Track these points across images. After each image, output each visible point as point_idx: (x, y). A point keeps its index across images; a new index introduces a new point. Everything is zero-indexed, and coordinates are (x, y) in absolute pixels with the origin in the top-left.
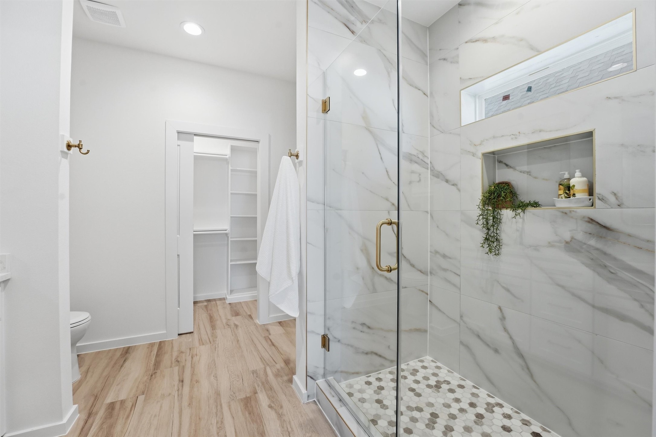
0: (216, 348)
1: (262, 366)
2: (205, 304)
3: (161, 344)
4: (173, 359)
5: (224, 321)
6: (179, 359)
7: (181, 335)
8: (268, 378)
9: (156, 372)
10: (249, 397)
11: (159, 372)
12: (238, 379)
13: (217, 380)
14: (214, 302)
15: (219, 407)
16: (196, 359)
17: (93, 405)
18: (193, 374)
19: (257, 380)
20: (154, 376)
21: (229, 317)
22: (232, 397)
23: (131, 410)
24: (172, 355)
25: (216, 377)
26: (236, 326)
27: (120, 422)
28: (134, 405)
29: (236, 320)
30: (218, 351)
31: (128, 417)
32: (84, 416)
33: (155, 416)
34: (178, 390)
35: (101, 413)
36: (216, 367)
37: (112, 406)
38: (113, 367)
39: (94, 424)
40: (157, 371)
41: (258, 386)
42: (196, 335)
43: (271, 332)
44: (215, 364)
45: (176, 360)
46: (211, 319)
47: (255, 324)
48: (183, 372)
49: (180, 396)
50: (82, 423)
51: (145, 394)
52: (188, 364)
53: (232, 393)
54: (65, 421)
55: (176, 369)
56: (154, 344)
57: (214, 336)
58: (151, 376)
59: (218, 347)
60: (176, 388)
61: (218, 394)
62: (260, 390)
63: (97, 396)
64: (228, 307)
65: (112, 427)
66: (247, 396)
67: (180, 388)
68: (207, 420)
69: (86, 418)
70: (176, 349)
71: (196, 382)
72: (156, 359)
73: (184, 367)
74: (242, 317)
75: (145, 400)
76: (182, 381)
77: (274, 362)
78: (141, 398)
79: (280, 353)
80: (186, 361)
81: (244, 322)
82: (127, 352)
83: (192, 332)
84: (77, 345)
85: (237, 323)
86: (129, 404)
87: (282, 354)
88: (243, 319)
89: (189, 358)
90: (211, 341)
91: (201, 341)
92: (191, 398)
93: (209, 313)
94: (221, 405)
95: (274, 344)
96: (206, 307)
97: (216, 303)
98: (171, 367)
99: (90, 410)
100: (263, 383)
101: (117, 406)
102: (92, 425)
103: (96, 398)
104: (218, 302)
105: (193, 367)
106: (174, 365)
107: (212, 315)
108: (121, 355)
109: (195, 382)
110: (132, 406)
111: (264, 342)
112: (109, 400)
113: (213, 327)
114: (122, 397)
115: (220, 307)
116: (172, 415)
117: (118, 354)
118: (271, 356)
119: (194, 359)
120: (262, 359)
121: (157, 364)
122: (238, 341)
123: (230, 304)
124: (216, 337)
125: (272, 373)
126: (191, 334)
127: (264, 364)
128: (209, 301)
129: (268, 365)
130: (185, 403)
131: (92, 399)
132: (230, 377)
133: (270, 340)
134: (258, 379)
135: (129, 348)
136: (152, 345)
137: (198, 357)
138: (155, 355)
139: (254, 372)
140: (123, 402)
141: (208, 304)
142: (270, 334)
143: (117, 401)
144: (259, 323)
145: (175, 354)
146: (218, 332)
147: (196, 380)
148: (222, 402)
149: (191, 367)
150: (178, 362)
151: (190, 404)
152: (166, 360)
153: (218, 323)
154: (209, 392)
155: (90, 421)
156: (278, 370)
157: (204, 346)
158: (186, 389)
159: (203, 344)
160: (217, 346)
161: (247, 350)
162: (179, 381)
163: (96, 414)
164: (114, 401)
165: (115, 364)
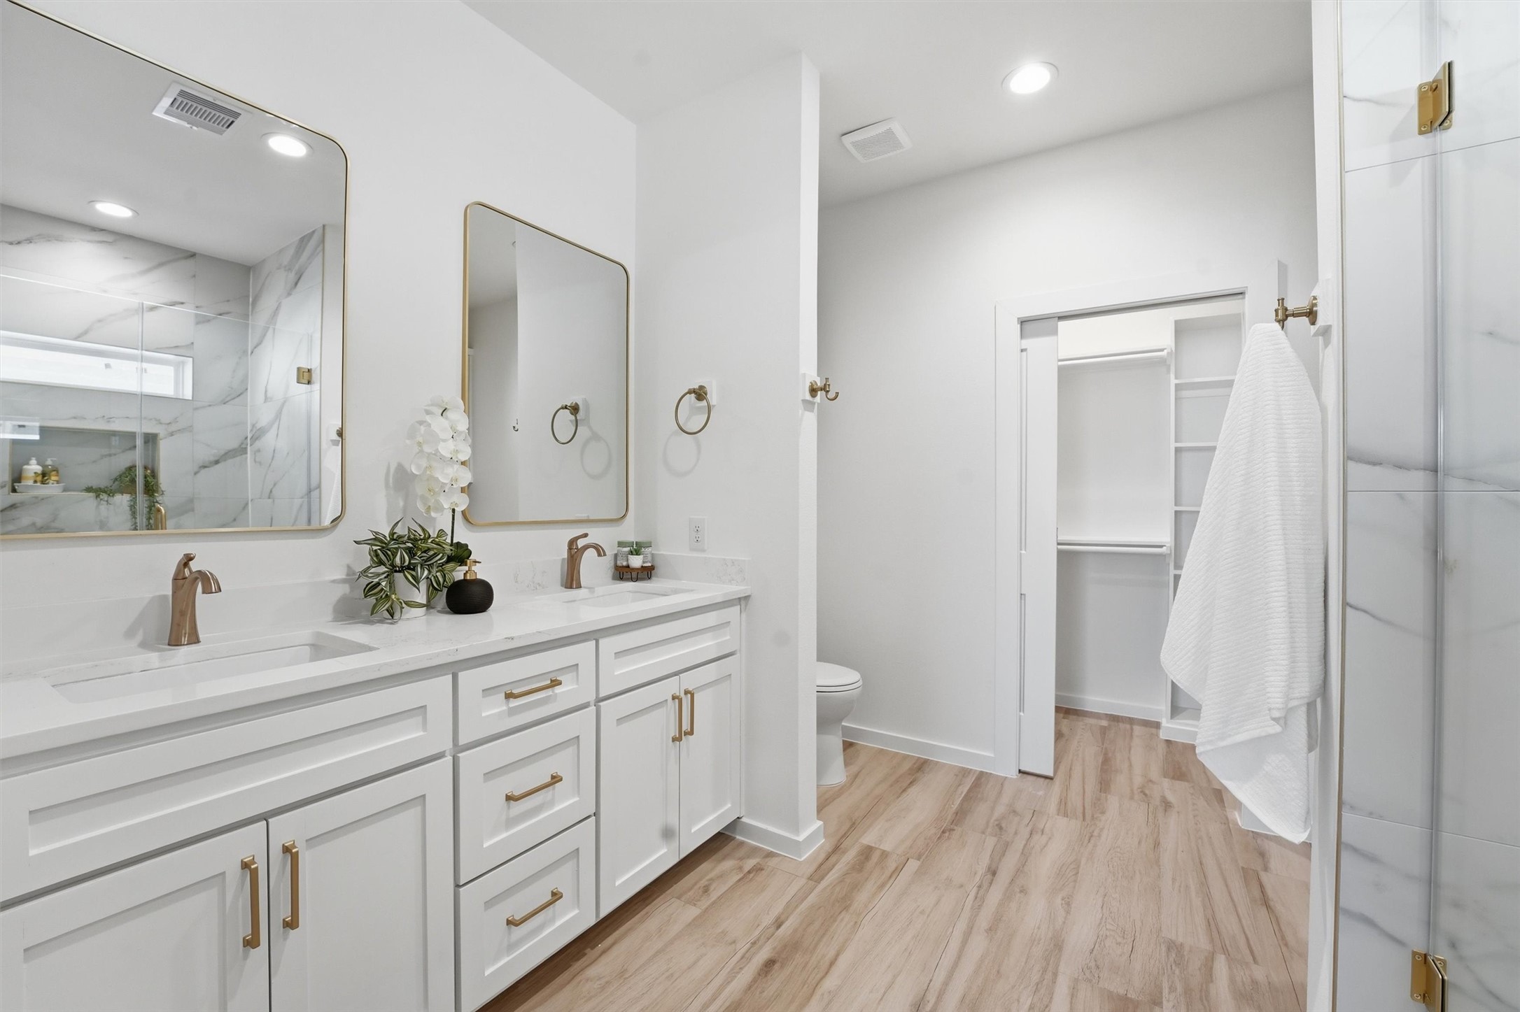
0: (1092, 836)
1: (1203, 943)
2: (1104, 723)
3: (981, 778)
4: (994, 818)
5: (1138, 781)
6: (1003, 825)
7: (1025, 775)
8: (1211, 985)
9: (954, 830)
10: (1131, 1000)
11: (958, 830)
12: (1119, 940)
13: (1068, 912)
14: (1128, 726)
15: (1049, 976)
16: (1038, 840)
17: (845, 836)
18: (1020, 871)
19: (1174, 973)
20: (947, 834)
21: (1155, 773)
22: (1087, 973)
23: (890, 877)
24: (993, 809)
25: (1068, 904)
26: (1167, 805)
27: (870, 887)
28: (898, 870)
29: (1169, 789)
30: (1095, 846)
31: (882, 886)
32: (829, 848)
33: (922, 912)
34: (980, 887)
35: (850, 856)
36: (1075, 881)
37: (867, 852)
38: (891, 786)
39: (837, 867)
40: (955, 828)
41: (1172, 989)
42: (1057, 787)
43: (1274, 864)
44: (1078, 873)
45: (996, 823)
46: (1106, 768)
47: (1226, 822)
48: (1003, 854)
49: (980, 900)
50: (822, 856)
51: (921, 860)
52: (1019, 844)
53: (1093, 964)
54: (801, 838)
55: (991, 842)
56: (969, 773)
57: (1099, 806)
58: (944, 832)
59: (1099, 836)
60: (977, 879)
61: (1057, 945)
62: (1171, 1004)
63: (854, 823)
64: (1161, 749)
65: (856, 887)
66: (1129, 996)
67: (985, 885)
68: (1013, 987)
69: (830, 850)
70: (1005, 799)
71: (1021, 891)
72: (962, 804)
73: (1007, 845)
74: (1193, 787)
75: (920, 873)
76: (994, 874)
77: (1248, 952)
78: (913, 865)
79: (1283, 938)
80: (1016, 833)
81: (1194, 804)
82: (921, 767)
83: (1051, 779)
84: (843, 724)
85: (1171, 797)
86: (892, 864)
87: (1286, 945)
88: (1192, 794)
89: (1025, 832)
90: (1087, 815)
91: (1063, 806)
92: (997, 919)
93: (1106, 748)
94: (1055, 975)
95: (1272, 903)
96: (1104, 731)
97: (1132, 729)
98: (983, 833)
99: (839, 841)
100: (1188, 991)
101: (875, 857)
102: (834, 866)
103: (853, 825)
104: (1137, 729)
105: (1025, 855)
106: (989, 830)
107: (1110, 755)
108: (910, 769)
109: (1018, 888)
110: (896, 868)
111: (1236, 884)
112: (868, 839)
113: (1104, 785)
114: (886, 846)
115: (1137, 742)
116: (951, 930)
117: (906, 766)
118: (1245, 933)
119: (1036, 837)
120: (1212, 924)
121: (961, 815)
122: (1157, 845)
123: (1168, 741)
124: (1103, 813)
125: (1232, 980)
126: (1048, 780)
127: (1212, 941)
128: (1115, 719)
129: (1225, 950)
130: (983, 921)
131: (847, 825)
132: (1100, 923)
133: (1261, 886)
134: (1177, 972)
135: (926, 762)
136: (965, 772)
137: (1044, 839)
138: (963, 795)
139: (1172, 946)
140: (884, 855)
141: (1109, 725)
142: (1266, 869)
143: (877, 848)
144: (1240, 824)
145: (1000, 810)
146: (1113, 803)
147: (1022, 887)
148: (1062, 968)
149: (1022, 853)
150: (1001, 828)
151: (990, 929)
152: (980, 813)
153: (1120, 781)
154: (1039, 928)
155: (833, 859)
156: (1254, 982)
157: (1066, 818)
158: (995, 896)
159: (1066, 815)
160: (1096, 833)
161: (1174, 880)
162: (989, 869)
163: (844, 852)
164: (873, 845)
165: (897, 781)
